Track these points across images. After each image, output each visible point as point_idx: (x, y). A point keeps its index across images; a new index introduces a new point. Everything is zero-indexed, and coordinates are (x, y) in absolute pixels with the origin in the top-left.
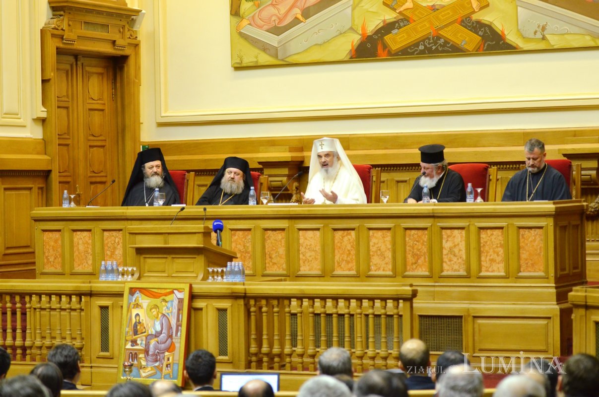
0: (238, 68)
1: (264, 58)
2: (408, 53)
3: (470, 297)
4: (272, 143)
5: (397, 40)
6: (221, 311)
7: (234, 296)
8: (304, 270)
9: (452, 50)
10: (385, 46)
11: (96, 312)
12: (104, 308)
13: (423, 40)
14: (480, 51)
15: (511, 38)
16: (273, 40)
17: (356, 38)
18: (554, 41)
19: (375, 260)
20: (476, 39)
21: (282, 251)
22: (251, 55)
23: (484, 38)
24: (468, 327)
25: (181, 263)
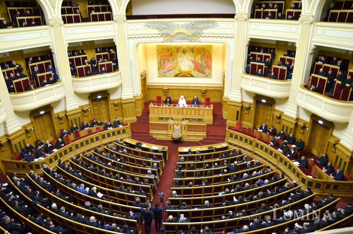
0: (159, 77)
1: (162, 76)
2: (181, 76)
3: (203, 117)
4: (164, 86)
5: (180, 75)
6: (185, 126)
7: (186, 125)
8: (184, 114)
9: (187, 77)
10: (178, 76)
11: (169, 126)
12: (170, 126)
13: (183, 75)
14: (190, 77)
15: (194, 76)
16: (164, 74)
17: (175, 75)
18: (199, 76)
19: (192, 113)
20: (190, 76)
21: (181, 111)
22: (161, 75)
23: (191, 76)
24: (203, 120)
25: (179, 121)
